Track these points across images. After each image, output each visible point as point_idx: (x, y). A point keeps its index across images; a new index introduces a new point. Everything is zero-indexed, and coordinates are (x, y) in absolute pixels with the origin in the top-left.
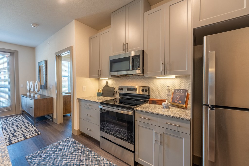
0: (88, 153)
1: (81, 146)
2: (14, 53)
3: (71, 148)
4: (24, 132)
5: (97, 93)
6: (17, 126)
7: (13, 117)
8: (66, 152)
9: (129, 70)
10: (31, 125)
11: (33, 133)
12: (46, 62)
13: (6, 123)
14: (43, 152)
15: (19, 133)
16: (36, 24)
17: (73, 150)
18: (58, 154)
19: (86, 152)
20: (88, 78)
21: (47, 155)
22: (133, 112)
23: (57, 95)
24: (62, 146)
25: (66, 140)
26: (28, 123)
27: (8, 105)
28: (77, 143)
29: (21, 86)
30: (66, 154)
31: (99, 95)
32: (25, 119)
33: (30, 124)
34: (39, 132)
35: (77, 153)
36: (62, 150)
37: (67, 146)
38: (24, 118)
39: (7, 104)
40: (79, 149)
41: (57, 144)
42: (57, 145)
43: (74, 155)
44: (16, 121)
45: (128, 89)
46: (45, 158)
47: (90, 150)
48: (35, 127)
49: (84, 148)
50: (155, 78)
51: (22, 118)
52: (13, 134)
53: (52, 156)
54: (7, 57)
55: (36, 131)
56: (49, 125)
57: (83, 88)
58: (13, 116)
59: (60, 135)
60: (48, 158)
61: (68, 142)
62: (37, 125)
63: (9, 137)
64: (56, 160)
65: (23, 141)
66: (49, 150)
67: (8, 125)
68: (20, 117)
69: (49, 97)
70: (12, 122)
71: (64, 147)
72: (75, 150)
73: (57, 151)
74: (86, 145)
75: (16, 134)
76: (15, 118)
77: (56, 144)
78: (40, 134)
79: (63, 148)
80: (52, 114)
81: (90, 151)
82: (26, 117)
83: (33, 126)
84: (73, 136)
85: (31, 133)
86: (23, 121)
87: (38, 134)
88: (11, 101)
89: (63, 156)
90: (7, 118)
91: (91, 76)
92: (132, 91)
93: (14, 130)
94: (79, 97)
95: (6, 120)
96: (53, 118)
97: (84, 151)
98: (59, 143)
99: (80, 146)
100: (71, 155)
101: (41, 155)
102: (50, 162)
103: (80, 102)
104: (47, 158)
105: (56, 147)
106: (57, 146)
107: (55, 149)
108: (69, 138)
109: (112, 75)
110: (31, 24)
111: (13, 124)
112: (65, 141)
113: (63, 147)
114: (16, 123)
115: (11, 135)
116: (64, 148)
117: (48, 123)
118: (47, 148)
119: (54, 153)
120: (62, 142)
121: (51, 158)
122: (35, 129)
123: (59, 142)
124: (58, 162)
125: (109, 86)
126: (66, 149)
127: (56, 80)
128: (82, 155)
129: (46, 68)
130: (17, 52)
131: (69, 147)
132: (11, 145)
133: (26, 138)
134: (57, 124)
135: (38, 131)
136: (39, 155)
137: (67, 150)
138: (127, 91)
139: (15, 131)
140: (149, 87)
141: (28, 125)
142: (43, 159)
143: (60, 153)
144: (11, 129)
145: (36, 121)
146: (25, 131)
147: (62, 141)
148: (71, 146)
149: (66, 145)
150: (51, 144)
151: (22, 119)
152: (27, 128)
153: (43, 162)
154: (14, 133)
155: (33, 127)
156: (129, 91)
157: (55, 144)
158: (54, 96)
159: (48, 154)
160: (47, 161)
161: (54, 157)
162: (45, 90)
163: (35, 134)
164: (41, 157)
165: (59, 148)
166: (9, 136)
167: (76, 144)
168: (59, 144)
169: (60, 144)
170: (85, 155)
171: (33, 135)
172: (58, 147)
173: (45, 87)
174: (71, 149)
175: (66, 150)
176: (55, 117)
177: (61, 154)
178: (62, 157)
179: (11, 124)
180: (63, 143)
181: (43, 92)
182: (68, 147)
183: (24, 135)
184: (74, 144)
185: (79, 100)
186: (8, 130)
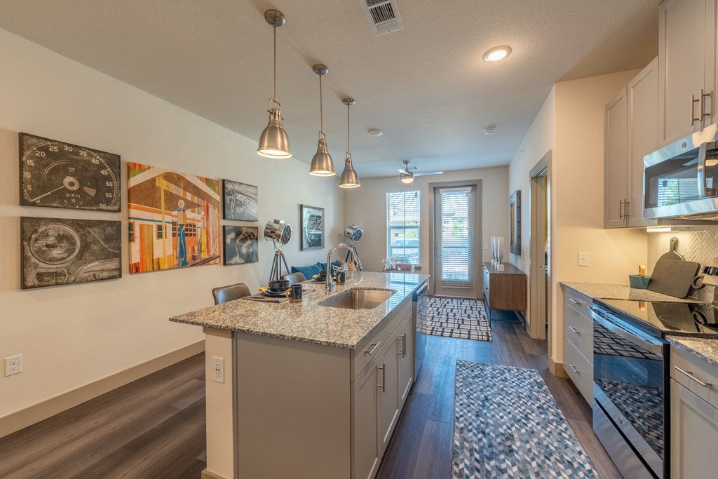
0: (551, 417)
1: (549, 398)
2: (476, 185)
3: (525, 389)
5: (630, 277)
6: (469, 317)
8: (512, 389)
10: (486, 321)
11: (482, 336)
12: (520, 195)
13: (459, 308)
14: (478, 367)
15: (465, 327)
16: (491, 127)
17: (525, 394)
18: (497, 383)
19: (549, 414)
20: (600, 227)
23: (531, 270)
24: (512, 377)
25: (526, 371)
26: (484, 316)
27: (467, 278)
28: (543, 389)
29: (485, 246)
30: (510, 392)
31: (637, 282)
32: (484, 310)
33: (486, 319)
34: (490, 338)
35: (529, 403)
36: (507, 381)
37: (520, 381)
38: (483, 307)
40: (538, 400)
42: (506, 371)
43: (521, 402)
44: (471, 308)
46: (476, 376)
47: (563, 417)
48: (490, 326)
49: (553, 405)
52: (459, 325)
53: (487, 381)
54: (467, 195)
55: (487, 333)
56: (515, 333)
57: (580, 257)
58: (472, 299)
59: (521, 358)
60: (480, 379)
61: (527, 377)
62: (495, 326)
63: (453, 327)
64: (488, 388)
65: (465, 340)
66: (489, 371)
67: (460, 311)
68: (479, 303)
69: (523, 272)
70: (465, 308)
71: (513, 380)
72: (530, 397)
73: (499, 378)
74: (559, 404)
75: (462, 326)
76: (472, 302)
77: (505, 368)
78: (490, 340)
79: (510, 380)
80: (525, 313)
81: (561, 419)
82: (485, 308)
83: (488, 325)
84: (546, 374)
85: (480, 334)
86: (479, 312)
87: (488, 340)
88: (470, 272)
89: (502, 390)
90: (463, 301)
93: (463, 319)
95: (461, 304)
96: (525, 322)
97: (547, 409)
98: (511, 369)
99: (546, 398)
100: (517, 399)
101: (474, 369)
102: (478, 385)
103: (564, 293)
105: (501, 372)
106: (504, 372)
107: (498, 373)
108: (534, 372)
111: (465, 312)
112: (522, 373)
114: (469, 312)
115: (456, 326)
116: (513, 382)
117: (516, 330)
118: (487, 366)
119: (492, 378)
120: (515, 370)
121: (484, 381)
122: (488, 331)
123: (510, 367)
124: (489, 393)
126: (514, 384)
127: (530, 234)
128: (537, 412)
129: (519, 207)
130: (481, 181)
131: (521, 385)
132: (450, 339)
133: (469, 338)
134: (529, 337)
135: (490, 335)
136: (472, 368)
137: (516, 388)
139: (463, 323)
141: (482, 319)
142: (473, 375)
143: (500, 384)
144: (460, 318)
145: (497, 318)
146: (473, 328)
147: (518, 369)
148: (529, 386)
149: (518, 379)
150: (497, 364)
151: (480, 308)
152: (479, 324)
153: (471, 380)
155: (487, 327)
157: (501, 367)
158: (527, 272)
159: (483, 373)
160: (477, 382)
161: (489, 383)
162: (519, 256)
163: (484, 337)
164: (473, 371)
165: (505, 376)
167: (540, 390)
168: (509, 371)
170: (543, 416)
171: (480, 337)
172: (505, 374)
173: (518, 251)
174: (523, 389)
175: (515, 386)
176: (528, 321)
177: (502, 386)
178: (500, 392)
179: (463, 311)
180: (517, 374)
181: (515, 259)
182: (521, 383)
183: (469, 332)
184: (536, 387)
185: (563, 287)
186: (457, 317)
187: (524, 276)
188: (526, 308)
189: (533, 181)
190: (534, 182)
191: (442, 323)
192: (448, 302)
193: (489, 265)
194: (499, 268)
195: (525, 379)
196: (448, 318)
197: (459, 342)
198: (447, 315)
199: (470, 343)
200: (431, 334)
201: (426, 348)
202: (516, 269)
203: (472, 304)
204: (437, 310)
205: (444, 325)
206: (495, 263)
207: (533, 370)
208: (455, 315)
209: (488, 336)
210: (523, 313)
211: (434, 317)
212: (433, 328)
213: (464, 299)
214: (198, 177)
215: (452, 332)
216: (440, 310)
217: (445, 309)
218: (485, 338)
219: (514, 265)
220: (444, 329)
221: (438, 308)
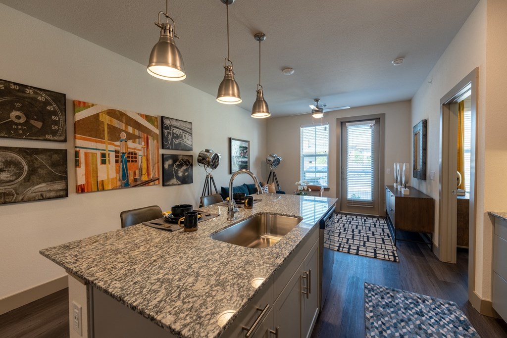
2: (379, 119)
3: (448, 329)
4: (377, 247)
6: (373, 234)
7: (374, 219)
8: (431, 328)
10: (391, 240)
11: (389, 255)
12: (426, 124)
13: (364, 225)
14: (388, 293)
15: (371, 244)
16: (399, 58)
18: (412, 317)
21: (393, 303)
23: (441, 194)
24: (428, 309)
25: (443, 303)
26: (388, 234)
27: (370, 199)
28: (471, 331)
29: (387, 171)
30: (429, 332)
32: (387, 228)
33: (391, 237)
34: (397, 258)
36: (423, 316)
37: (439, 317)
38: (386, 225)
41: (420, 299)
42: (419, 301)
44: (375, 225)
46: (387, 305)
48: (395, 245)
51: (384, 225)
53: (400, 312)
54: (371, 127)
55: (393, 253)
56: (423, 255)
58: (375, 217)
59: (434, 285)
60: (392, 310)
61: (446, 312)
62: (400, 245)
63: (359, 244)
64: (403, 324)
65: (372, 259)
66: (400, 299)
67: (364, 227)
68: (382, 221)
69: (429, 196)
70: (369, 225)
71: (430, 315)
73: (414, 311)
75: (367, 244)
76: (375, 220)
77: (418, 298)
78: (397, 261)
79: (427, 315)
80: (432, 235)
82: (388, 226)
83: (393, 244)
84: (468, 308)
85: (386, 253)
86: (383, 229)
87: (395, 261)
88: (374, 193)
89: (420, 328)
90: (367, 218)
93: (368, 237)
95: (365, 221)
96: (432, 244)
98: (425, 299)
101: (384, 296)
102: (391, 318)
103: (496, 224)
104: (391, 307)
105: (414, 302)
106: (418, 302)
107: (411, 303)
108: (453, 305)
110: (393, 62)
111: (370, 230)
112: (439, 306)
113: (429, 312)
114: (373, 229)
115: (362, 244)
116: (431, 317)
117: (423, 252)
118: (398, 292)
119: (405, 309)
120: (431, 301)
121: (396, 312)
122: (394, 250)
123: (424, 296)
124: (405, 330)
126: (433, 321)
127: (440, 160)
129: (425, 136)
130: (384, 115)
131: (442, 323)
132: (357, 256)
133: (375, 257)
134: (438, 260)
135: (396, 255)
136: (382, 294)
137: (436, 327)
139: (368, 240)
141: (387, 238)
142: (384, 303)
143: (417, 319)
144: (365, 235)
145: (402, 238)
146: (379, 246)
147: (433, 300)
148: (451, 326)
149: (437, 314)
150: (408, 290)
151: (384, 226)
152: (384, 242)
153: (381, 309)
154: (366, 242)
155: (392, 245)
157: (414, 295)
158: (436, 197)
159: (394, 302)
160: (388, 313)
161: (403, 317)
162: (423, 181)
163: (390, 257)
164: (383, 298)
165: (419, 307)
166: (353, 242)
167: (466, 333)
168: (424, 302)
169: (427, 302)
171: (387, 257)
172: (419, 305)
173: (423, 175)
174: (445, 330)
175: (434, 324)
176: (436, 243)
177: (418, 322)
178: (417, 330)
179: (367, 228)
180: (433, 306)
181: (419, 184)
182: (440, 320)
183: (375, 250)
184: (461, 328)
185: (493, 218)
186: (362, 234)
187: (431, 201)
188: (433, 231)
189: (445, 108)
190: (446, 110)
191: (348, 239)
192: (353, 219)
193: (391, 188)
194: (404, 192)
195: (444, 314)
196: (353, 235)
197: (365, 260)
198: (353, 231)
199: (377, 263)
200: (338, 250)
201: (334, 265)
202: (420, 192)
203: (375, 221)
204: (343, 226)
205: (351, 241)
206: (399, 187)
207: (452, 303)
208: (360, 232)
209: (394, 255)
210: (429, 235)
211: (340, 233)
212: (340, 244)
213: (368, 217)
214: (139, 114)
215: (358, 250)
216: (346, 226)
217: (350, 226)
218: (392, 258)
219: (417, 188)
220: (350, 246)
221: (344, 224)
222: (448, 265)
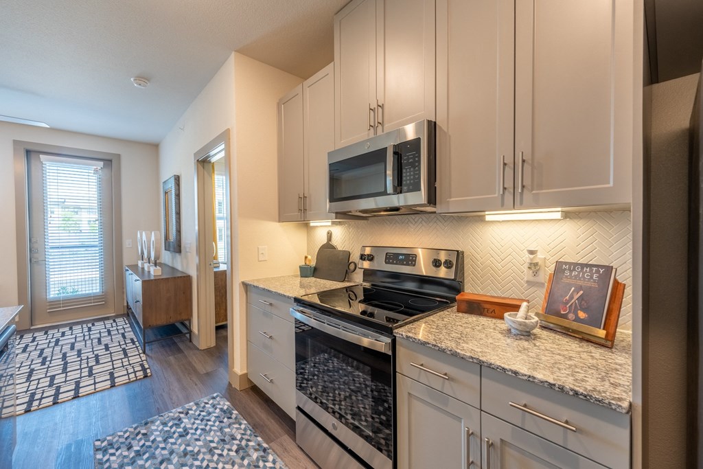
0: (255, 455)
1: (243, 426)
2: (111, 161)
3: (214, 430)
4: (115, 366)
5: (300, 267)
6: (107, 348)
7: (106, 322)
8: (198, 443)
9: (385, 193)
10: (137, 347)
11: (135, 372)
12: (179, 181)
13: (87, 338)
14: (139, 433)
15: (102, 369)
16: (143, 78)
17: (216, 439)
18: (174, 447)
19: (251, 451)
20: (276, 221)
21: (147, 444)
22: (389, 340)
23: (198, 269)
24: (193, 420)
25: (207, 401)
26: (132, 340)
27: (98, 291)
28: (234, 416)
29: (127, 243)
30: (196, 450)
31: (306, 272)
32: (130, 329)
33: (137, 343)
34: (148, 371)
35: (225, 453)
36: (187, 434)
37: (204, 422)
38: (128, 325)
39: (96, 289)
40: (234, 438)
41: (182, 413)
42: (182, 416)
43: (216, 458)
44: (109, 332)
45: (390, 258)
46: (138, 454)
47: (265, 445)
48: (144, 353)
49: (250, 435)
50: (481, 219)
51: (125, 326)
52: (91, 369)
53: (158, 452)
54: (96, 171)
55: (142, 365)
56: (179, 350)
57: (260, 252)
58: (107, 318)
59: (196, 385)
60: (147, 455)
61: (211, 410)
62: (151, 350)
63: (78, 376)
65: (106, 393)
66: (156, 430)
67: (89, 342)
68: (120, 321)
69: (185, 273)
70: (98, 336)
71: (195, 426)
72: (223, 440)
73: (176, 435)
74: (257, 428)
75: (96, 369)
76: (109, 323)
77: (180, 413)
78: (149, 374)
79: (192, 429)
80: (190, 321)
81: (265, 450)
82: (132, 326)
83: (141, 351)
84: (230, 393)
85: (131, 370)
86: (123, 335)
87: (146, 376)
88: (104, 280)
89: (185, 454)
90: (93, 325)
91: (282, 218)
92: (401, 263)
93: (97, 357)
94: (247, 280)
95: (90, 330)
96: (190, 332)
97: (247, 446)
98: (189, 409)
99: (239, 429)
100: (208, 457)
101: (132, 442)
103: (248, 293)
104: (144, 454)
105: (176, 422)
106: (180, 419)
107: (171, 427)
108: (217, 396)
109: (337, 213)
110: (132, 79)
111: (100, 343)
112: (204, 407)
113: (194, 423)
114: (105, 340)
115: (85, 372)
116: (196, 429)
118: (153, 422)
119: (165, 441)
120: (194, 408)
121: (153, 457)
122: (142, 361)
123: (187, 406)
125: (333, 247)
126: (199, 432)
127: (197, 228)
128: (238, 460)
129: (178, 196)
130: (119, 156)
131: (208, 428)
132: (75, 402)
133: (113, 386)
134: (198, 349)
135: (147, 366)
136: (129, 441)
137: (202, 437)
138: (386, 263)
139: (97, 362)
140: (458, 251)
141: (130, 345)
142: (132, 455)
143: (180, 445)
144: (90, 355)
145: (152, 337)
146: (118, 364)
147: (197, 404)
148: (217, 423)
149: (202, 420)
150: (167, 410)
151: (124, 328)
152: (126, 355)
154: (94, 368)
155: (139, 355)
156: (392, 263)
157: (174, 413)
158: (193, 272)
159: (149, 441)
161: (162, 455)
162: (177, 254)
163: (138, 374)
164: (130, 448)
165: (182, 425)
166: (66, 377)
167: (231, 421)
169: (190, 412)
170: (246, 462)
171: (132, 376)
172: (182, 422)
173: (176, 247)
174: (212, 433)
175: (200, 435)
176: (195, 329)
177: (183, 447)
178: (183, 460)
179: (95, 341)
180: (197, 413)
181: (173, 259)
182: (206, 425)
184: (225, 420)
185: (246, 286)
186: (84, 356)
187: (187, 279)
188: (191, 315)
190: (201, 167)
191: (53, 378)
192: (63, 334)
193: (134, 268)
194: (154, 272)
195: (209, 414)
196: (66, 364)
197: (93, 400)
198: (64, 356)
199: (118, 393)
200: (28, 411)
201: (17, 448)
202: (173, 269)
203: (108, 326)
204: (40, 355)
205: (58, 380)
206: (146, 266)
207: (215, 395)
208: (79, 353)
209: (144, 369)
210: (187, 323)
211: (32, 371)
212: (33, 395)
213: (93, 322)
215: (78, 387)
216: (47, 352)
217: (57, 349)
218: (140, 374)
219: (170, 265)
220: (58, 388)
221: (42, 350)
222: (209, 352)
